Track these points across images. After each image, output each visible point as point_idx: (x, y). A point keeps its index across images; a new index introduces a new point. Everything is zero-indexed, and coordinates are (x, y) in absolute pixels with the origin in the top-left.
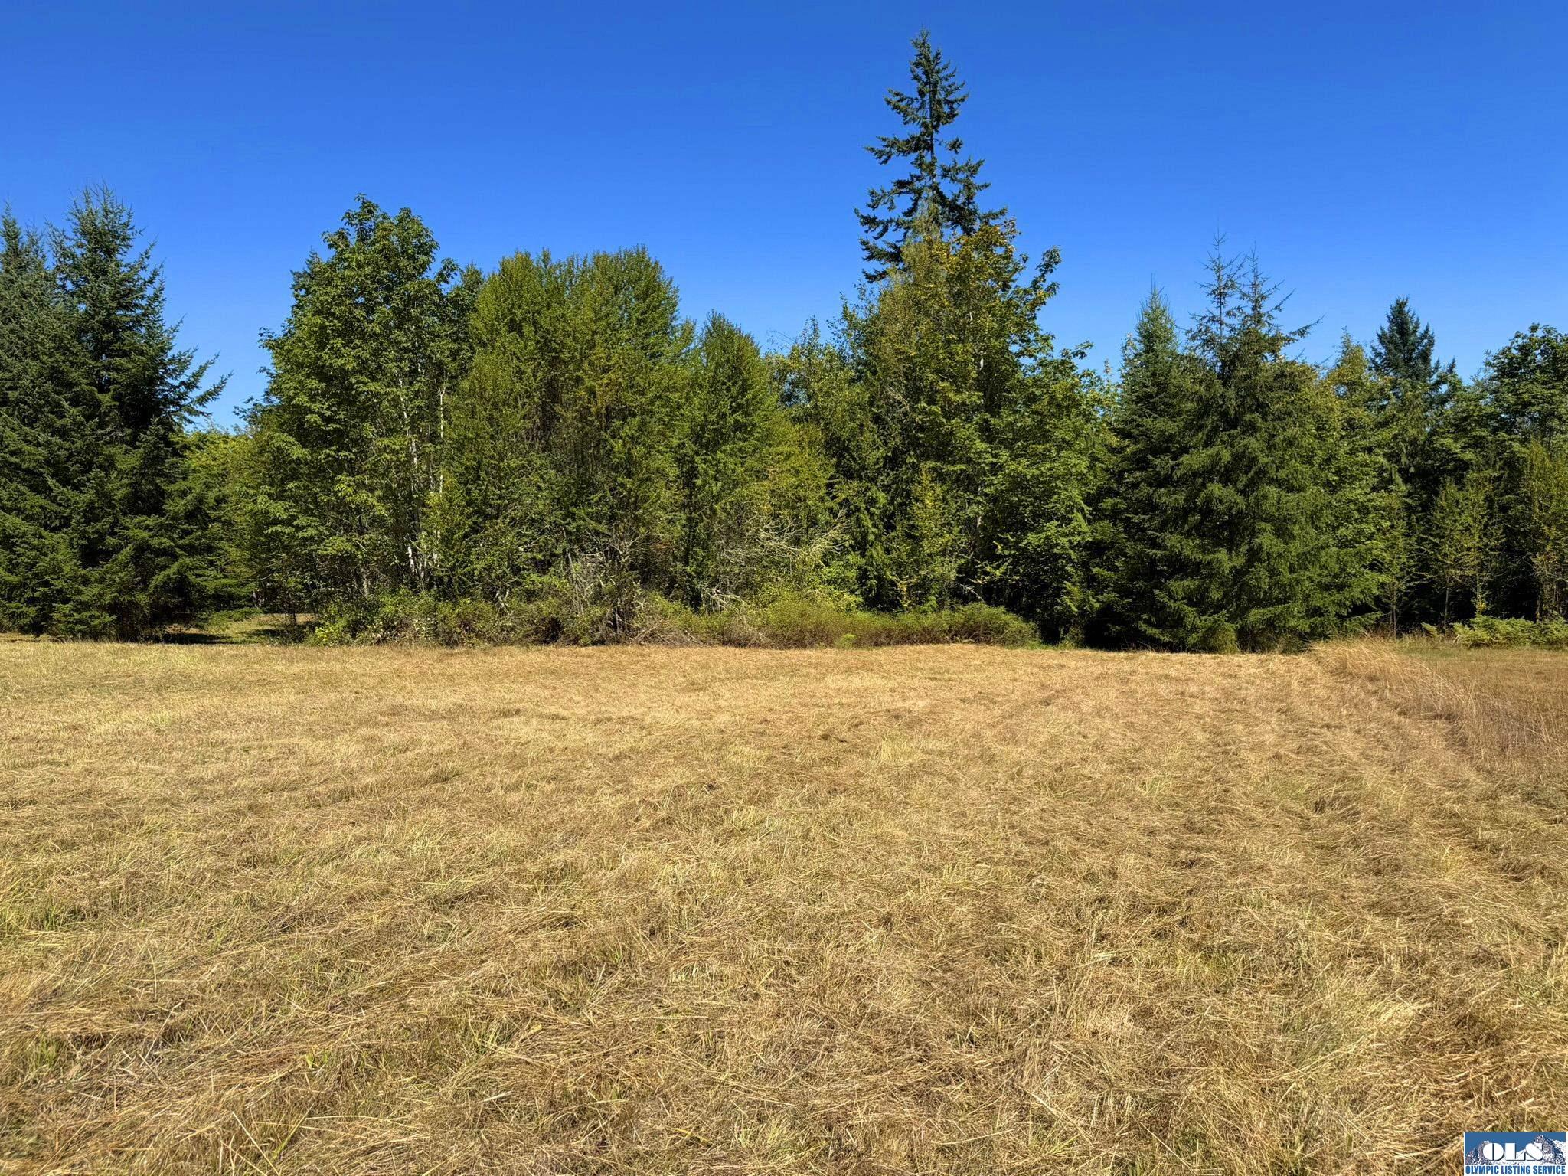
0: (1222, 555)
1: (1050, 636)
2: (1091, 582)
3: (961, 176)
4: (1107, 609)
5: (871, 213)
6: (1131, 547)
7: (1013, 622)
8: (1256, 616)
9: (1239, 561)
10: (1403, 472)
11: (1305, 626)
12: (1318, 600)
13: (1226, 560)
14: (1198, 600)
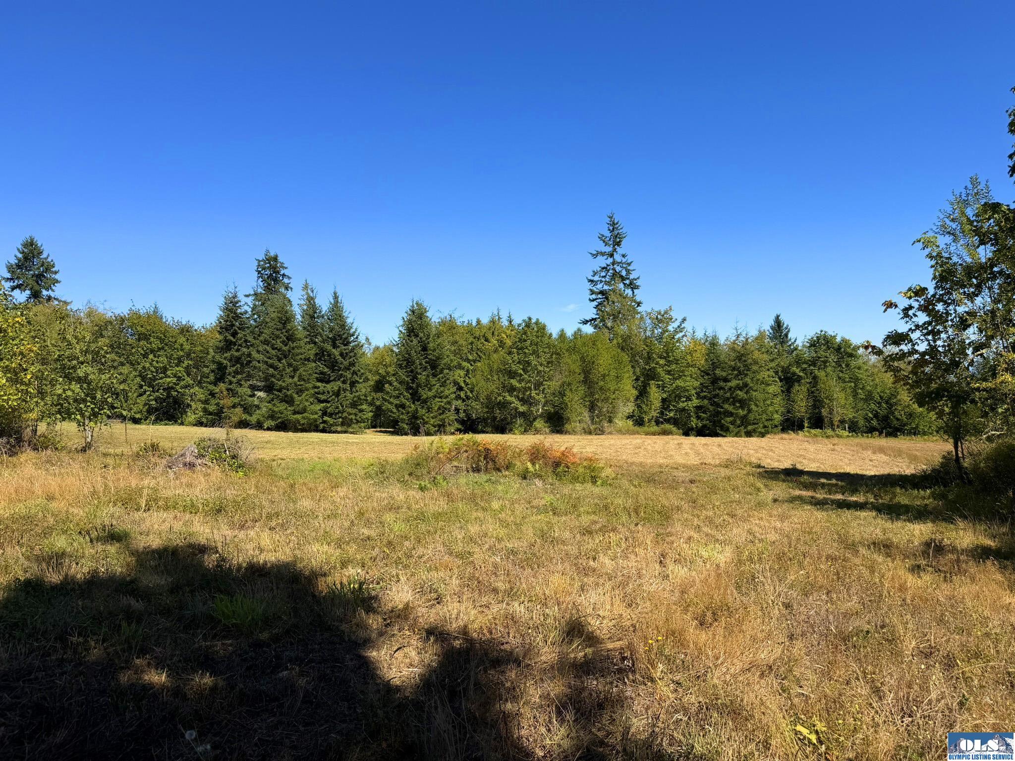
0: (740, 411)
1: (686, 434)
2: (698, 418)
3: (624, 266)
4: (704, 426)
5: (592, 278)
6: (711, 408)
7: (674, 429)
8: (750, 428)
9: (745, 412)
10: (780, 378)
11: (763, 430)
12: (766, 424)
13: (741, 412)
14: (732, 423)
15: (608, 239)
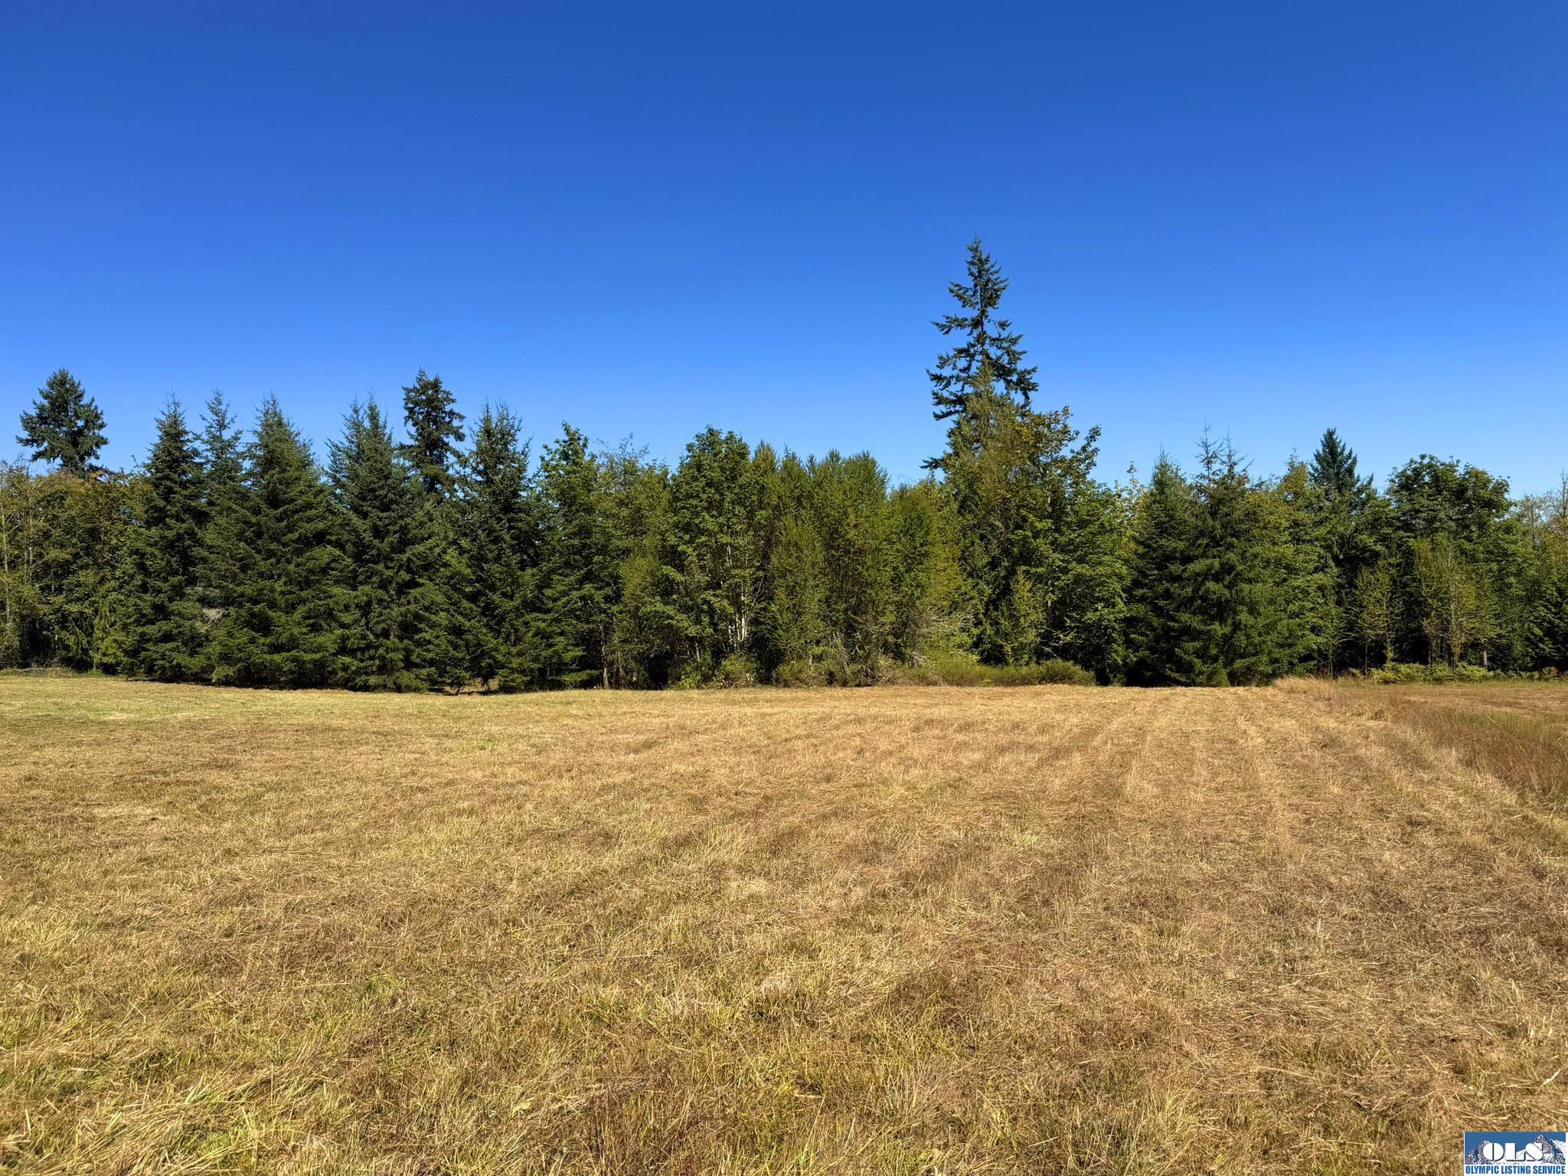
0: (1216, 626)
1: (1103, 680)
2: (1129, 643)
3: (1005, 345)
4: (1142, 662)
5: (938, 372)
6: (1156, 622)
7: (1077, 670)
8: (1239, 664)
9: (1227, 630)
10: (1335, 558)
11: (1269, 670)
12: (1277, 653)
13: (1219, 629)
14: (1202, 654)
15: (970, 293)
